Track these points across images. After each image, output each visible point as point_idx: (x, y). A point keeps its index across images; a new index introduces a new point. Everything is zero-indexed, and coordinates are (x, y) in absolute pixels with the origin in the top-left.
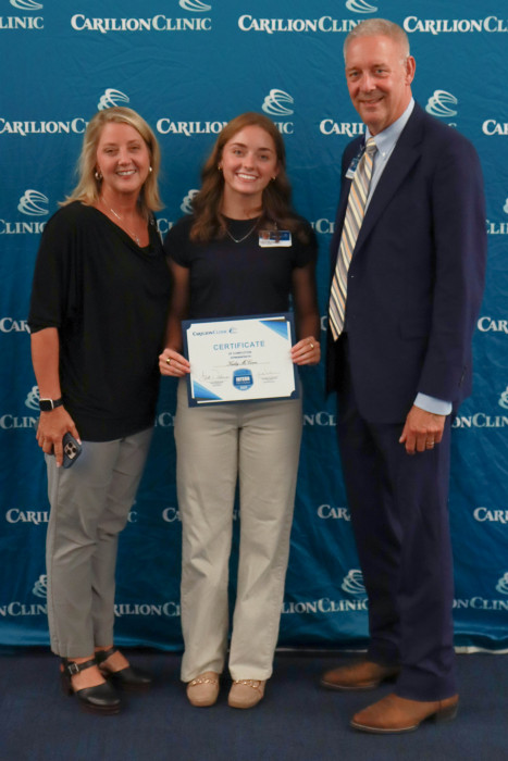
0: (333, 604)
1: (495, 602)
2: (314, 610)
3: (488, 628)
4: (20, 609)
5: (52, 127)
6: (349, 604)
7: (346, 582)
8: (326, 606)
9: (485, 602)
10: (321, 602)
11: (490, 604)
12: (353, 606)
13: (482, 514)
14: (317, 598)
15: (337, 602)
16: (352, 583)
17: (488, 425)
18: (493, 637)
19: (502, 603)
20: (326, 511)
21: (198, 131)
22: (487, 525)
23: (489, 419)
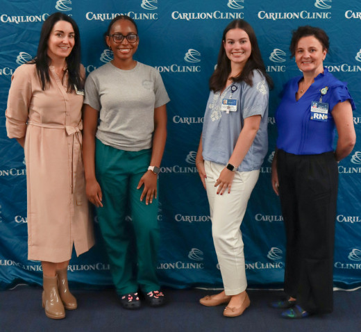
0: (262, 265)
1: (347, 265)
2: (253, 268)
3: (344, 278)
4: (102, 267)
6: (271, 265)
7: (270, 254)
8: (259, 266)
9: (342, 265)
10: (256, 264)
11: (345, 266)
12: (273, 266)
13: (341, 218)
14: (255, 262)
15: (265, 264)
16: (273, 254)
17: (345, 172)
18: (346, 283)
19: (351, 265)
20: (259, 217)
22: (343, 224)
23: (345, 169)
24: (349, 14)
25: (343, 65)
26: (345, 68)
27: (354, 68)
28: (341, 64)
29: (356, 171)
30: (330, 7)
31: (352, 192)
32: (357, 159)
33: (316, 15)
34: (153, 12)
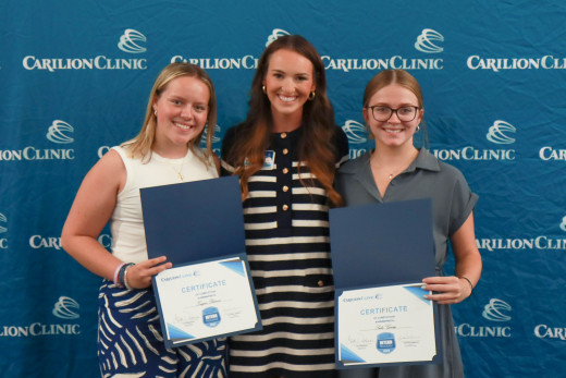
23: (473, 329)
24: (475, 63)
25: (465, 150)
26: (469, 154)
27: (485, 154)
28: (461, 147)
29: (493, 333)
30: (442, 49)
31: (485, 370)
32: (492, 311)
33: (416, 62)
34: (138, 56)
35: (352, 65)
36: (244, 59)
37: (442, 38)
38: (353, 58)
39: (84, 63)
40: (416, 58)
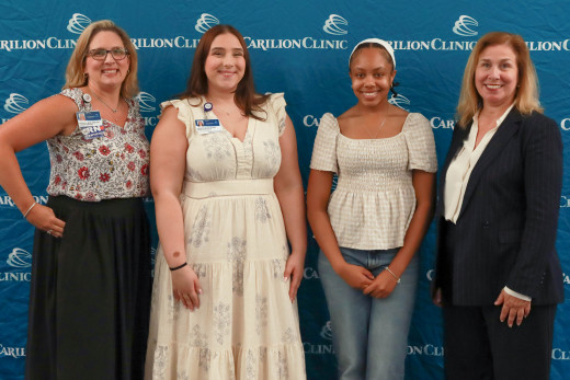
5: (159, 43)
21: (273, 46)
30: (476, 33)
35: (398, 46)
36: (304, 40)
37: (477, 24)
38: (398, 40)
39: (165, 42)
40: (454, 41)
